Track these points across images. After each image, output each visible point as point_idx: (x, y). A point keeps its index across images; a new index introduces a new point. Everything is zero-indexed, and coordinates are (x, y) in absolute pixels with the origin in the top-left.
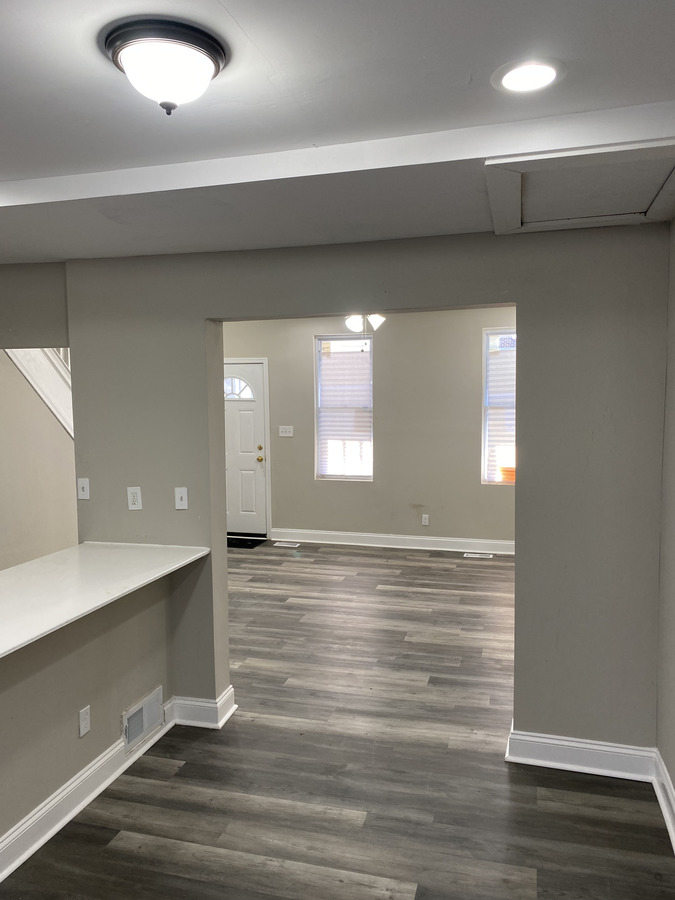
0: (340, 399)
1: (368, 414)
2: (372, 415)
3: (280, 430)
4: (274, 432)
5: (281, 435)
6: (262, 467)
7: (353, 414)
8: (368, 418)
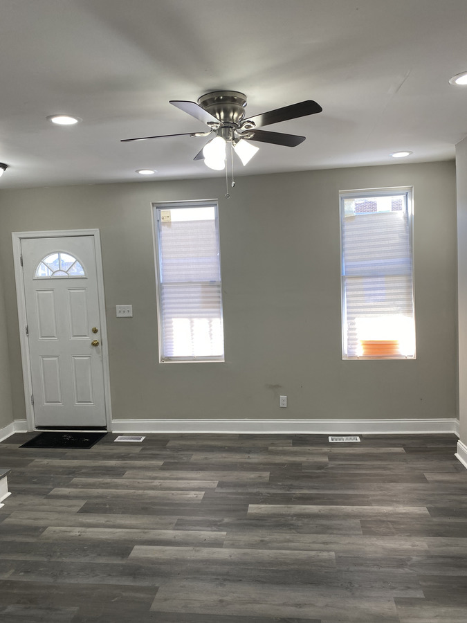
0: (184, 273)
1: (216, 289)
2: (220, 289)
3: (118, 310)
4: (110, 312)
5: (118, 315)
6: (98, 353)
7: (200, 289)
8: (216, 294)
